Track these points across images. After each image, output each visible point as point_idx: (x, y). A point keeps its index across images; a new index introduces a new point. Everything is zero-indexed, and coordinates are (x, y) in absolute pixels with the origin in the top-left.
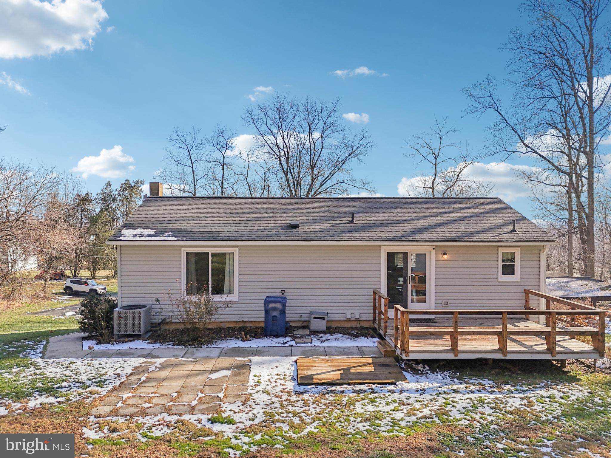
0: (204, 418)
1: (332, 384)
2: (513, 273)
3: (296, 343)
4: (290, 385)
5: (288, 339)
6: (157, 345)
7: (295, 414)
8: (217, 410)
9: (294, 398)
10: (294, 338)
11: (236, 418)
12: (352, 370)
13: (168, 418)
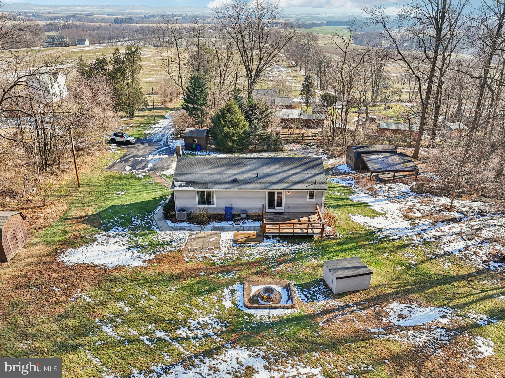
0: (210, 255)
1: (242, 243)
2: (313, 198)
3: (235, 224)
4: (232, 243)
5: (233, 222)
6: (191, 225)
7: (231, 254)
8: (213, 253)
9: (232, 248)
10: (235, 221)
11: (217, 255)
12: (249, 238)
13: (202, 255)
